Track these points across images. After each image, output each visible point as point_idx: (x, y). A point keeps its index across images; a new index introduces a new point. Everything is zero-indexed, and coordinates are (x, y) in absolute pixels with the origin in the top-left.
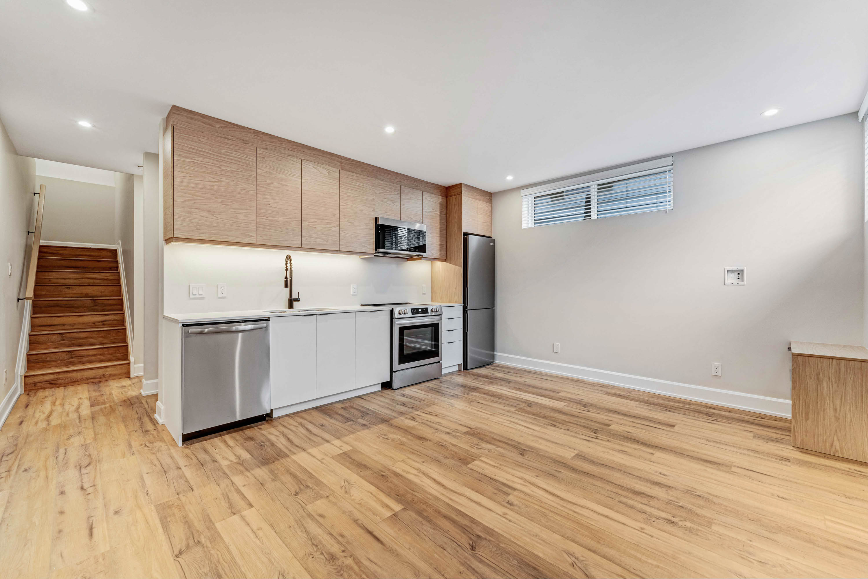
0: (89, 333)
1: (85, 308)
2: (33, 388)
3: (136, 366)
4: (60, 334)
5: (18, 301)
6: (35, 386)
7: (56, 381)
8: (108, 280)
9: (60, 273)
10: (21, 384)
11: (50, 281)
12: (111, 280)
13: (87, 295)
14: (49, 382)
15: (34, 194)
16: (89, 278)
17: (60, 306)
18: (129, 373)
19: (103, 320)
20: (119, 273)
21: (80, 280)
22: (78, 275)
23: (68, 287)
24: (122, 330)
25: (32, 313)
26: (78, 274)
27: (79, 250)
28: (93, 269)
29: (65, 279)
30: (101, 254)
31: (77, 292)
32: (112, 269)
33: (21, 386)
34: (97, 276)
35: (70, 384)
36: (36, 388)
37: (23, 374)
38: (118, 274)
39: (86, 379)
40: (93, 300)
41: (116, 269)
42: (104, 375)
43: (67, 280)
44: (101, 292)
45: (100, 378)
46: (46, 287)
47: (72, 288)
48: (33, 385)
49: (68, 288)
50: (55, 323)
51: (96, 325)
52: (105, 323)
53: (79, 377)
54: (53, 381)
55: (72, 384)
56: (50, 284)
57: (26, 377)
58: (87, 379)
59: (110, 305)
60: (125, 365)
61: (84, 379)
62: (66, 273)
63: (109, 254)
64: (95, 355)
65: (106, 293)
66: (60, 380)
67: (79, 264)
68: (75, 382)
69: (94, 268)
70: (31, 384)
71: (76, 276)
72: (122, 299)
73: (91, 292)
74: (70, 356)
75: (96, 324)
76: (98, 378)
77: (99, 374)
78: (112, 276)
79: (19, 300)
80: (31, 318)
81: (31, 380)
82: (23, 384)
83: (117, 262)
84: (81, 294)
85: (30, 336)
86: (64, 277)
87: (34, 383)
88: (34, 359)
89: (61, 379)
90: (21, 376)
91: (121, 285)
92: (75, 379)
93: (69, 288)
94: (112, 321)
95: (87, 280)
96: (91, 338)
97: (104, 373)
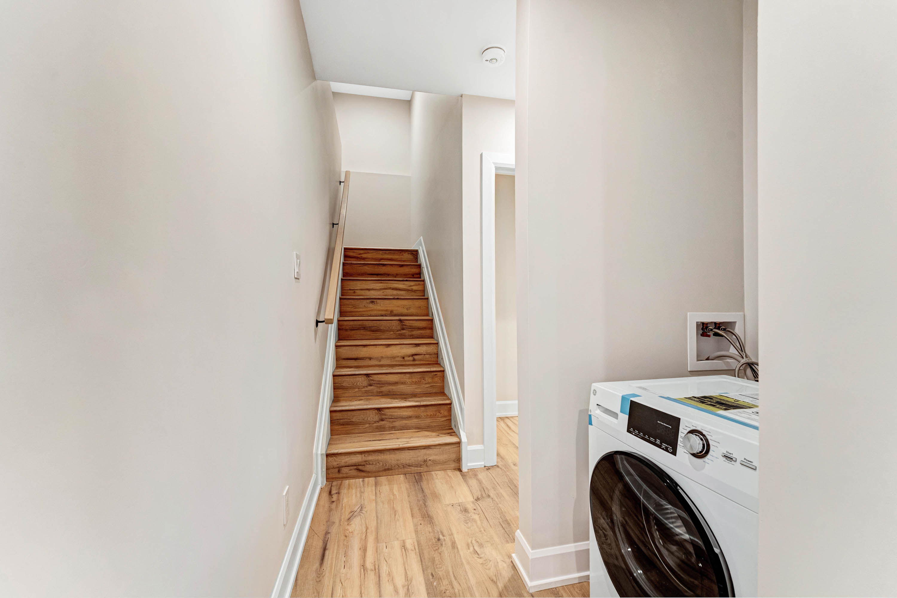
0: (399, 375)
1: (392, 333)
2: (337, 475)
3: (470, 448)
4: (367, 375)
5: (317, 325)
6: (339, 471)
7: (364, 465)
8: (412, 291)
9: (364, 282)
10: (322, 469)
11: (354, 292)
12: (415, 291)
13: (392, 314)
14: (355, 467)
15: (340, 182)
16: (393, 289)
17: (364, 328)
18: (458, 460)
19: (414, 353)
20: (424, 281)
21: (384, 291)
22: (381, 285)
23: (373, 300)
24: (439, 373)
25: (337, 339)
26: (381, 283)
27: (381, 252)
28: (395, 277)
29: (369, 290)
30: (402, 257)
31: (381, 308)
32: (415, 276)
33: (322, 474)
34: (401, 285)
35: (381, 474)
36: (341, 475)
37: (324, 452)
38: (422, 283)
39: (402, 467)
40: (400, 320)
41: (418, 276)
42: (425, 461)
43: (372, 292)
44: (407, 309)
45: (421, 466)
46: (350, 301)
47: (377, 303)
48: (337, 470)
49: (372, 302)
50: (361, 356)
51: (406, 361)
52: (416, 357)
53: (394, 462)
54: (361, 465)
55: (384, 473)
56: (354, 297)
57: (328, 455)
58: (404, 467)
59: (419, 329)
60: (453, 446)
61: (399, 466)
62: (370, 282)
63: (410, 257)
64: (410, 417)
65: (412, 311)
66: (369, 464)
67: (383, 270)
68: (388, 469)
69: (397, 275)
70: (334, 468)
71: (380, 286)
72: (432, 320)
73: (396, 308)
74: (380, 417)
75: (406, 359)
76: (417, 467)
77: (419, 459)
78: (416, 285)
79: (319, 324)
80: (337, 347)
81: (335, 462)
82: (324, 470)
83: (419, 266)
84: (387, 310)
85: (335, 377)
86: (366, 287)
87: (338, 468)
88: (338, 418)
89: (371, 463)
90: (322, 454)
91: (428, 299)
92: (388, 465)
93: (374, 302)
94: (425, 355)
95: (390, 292)
96: (403, 383)
97: (425, 458)
